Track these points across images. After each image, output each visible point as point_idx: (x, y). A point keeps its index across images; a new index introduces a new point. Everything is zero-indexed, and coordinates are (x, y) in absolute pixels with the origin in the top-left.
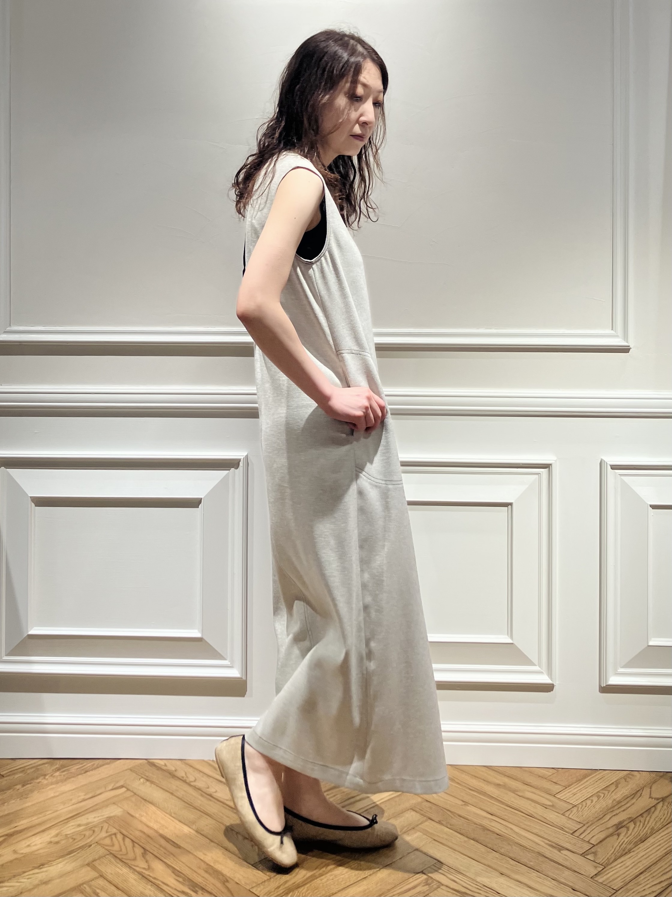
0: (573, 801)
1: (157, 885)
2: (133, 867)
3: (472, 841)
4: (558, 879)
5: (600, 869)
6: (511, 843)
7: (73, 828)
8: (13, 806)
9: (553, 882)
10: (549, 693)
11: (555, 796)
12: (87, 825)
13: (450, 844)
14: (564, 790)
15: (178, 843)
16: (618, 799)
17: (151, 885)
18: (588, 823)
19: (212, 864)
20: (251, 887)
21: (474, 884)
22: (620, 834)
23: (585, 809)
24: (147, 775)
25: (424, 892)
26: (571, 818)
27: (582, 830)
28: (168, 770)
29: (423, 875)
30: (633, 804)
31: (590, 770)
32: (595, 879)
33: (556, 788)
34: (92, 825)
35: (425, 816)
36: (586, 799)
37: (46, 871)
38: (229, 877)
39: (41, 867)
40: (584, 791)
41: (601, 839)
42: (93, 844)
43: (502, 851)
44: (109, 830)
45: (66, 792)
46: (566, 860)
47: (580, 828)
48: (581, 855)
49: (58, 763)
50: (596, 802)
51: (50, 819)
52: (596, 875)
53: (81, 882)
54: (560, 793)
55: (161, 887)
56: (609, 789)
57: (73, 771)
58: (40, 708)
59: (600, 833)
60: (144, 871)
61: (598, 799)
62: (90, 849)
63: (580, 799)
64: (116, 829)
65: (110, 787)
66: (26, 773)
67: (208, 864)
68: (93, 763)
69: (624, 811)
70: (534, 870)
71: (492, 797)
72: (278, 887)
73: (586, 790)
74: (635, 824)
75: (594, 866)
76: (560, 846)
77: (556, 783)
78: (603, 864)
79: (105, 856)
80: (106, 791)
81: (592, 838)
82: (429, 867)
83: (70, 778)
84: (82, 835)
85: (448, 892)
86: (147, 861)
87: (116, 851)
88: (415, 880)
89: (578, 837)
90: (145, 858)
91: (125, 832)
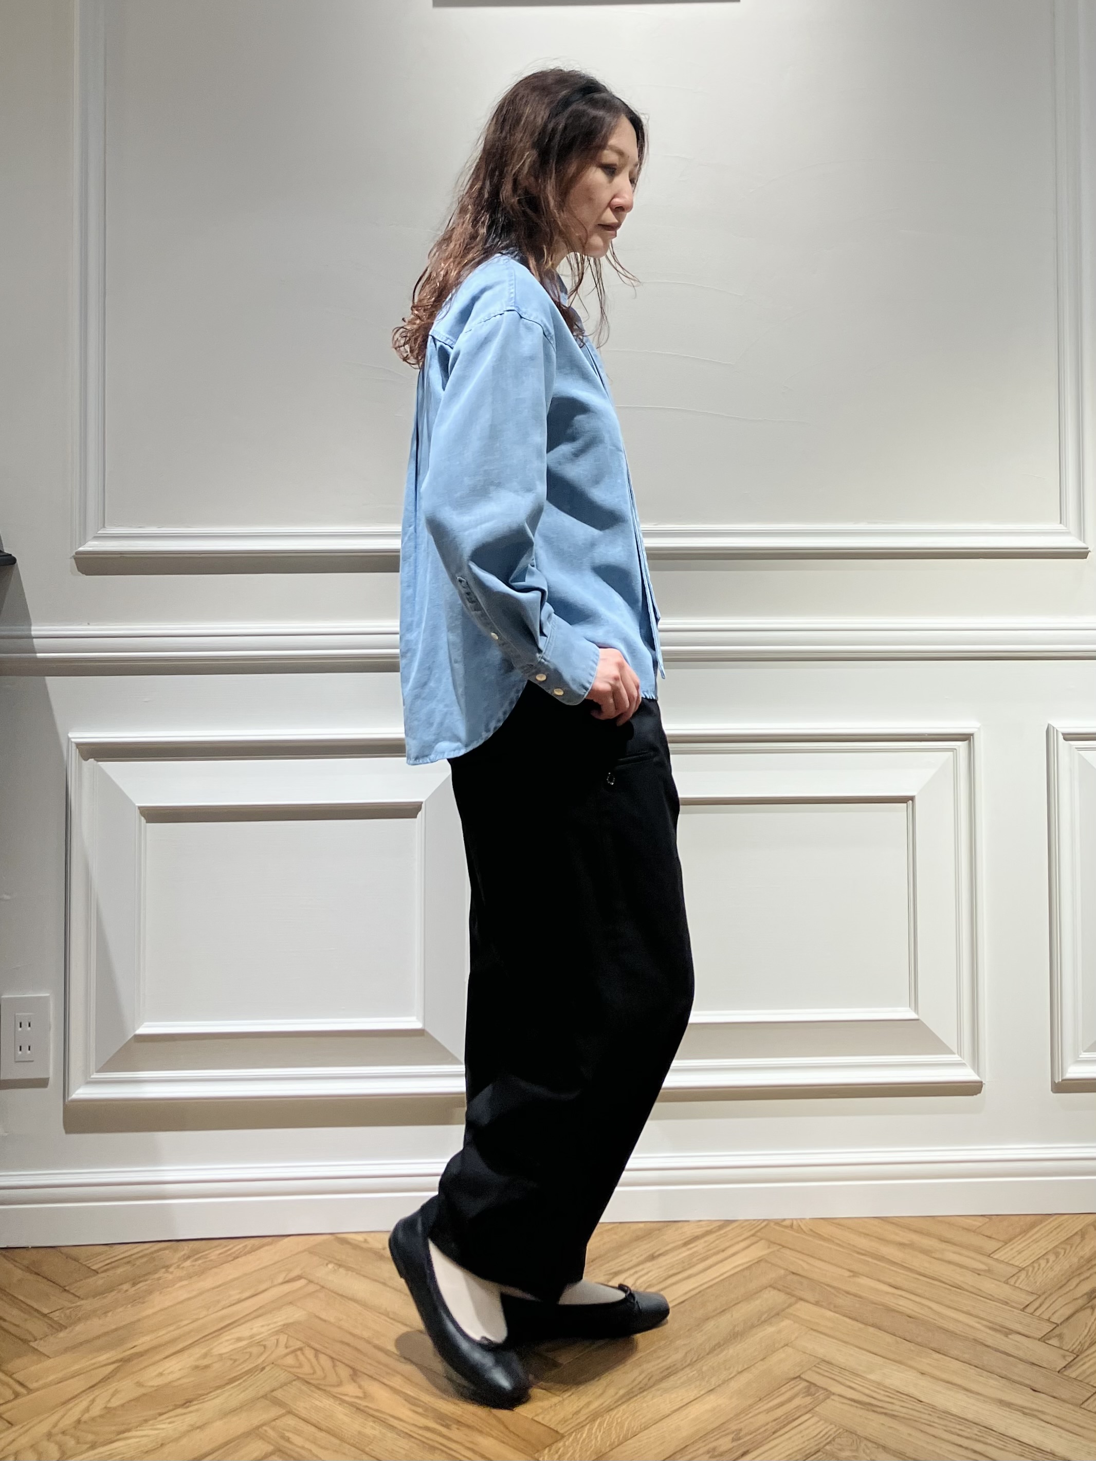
0: (1018, 1262)
1: (382, 1419)
2: (338, 1396)
3: (871, 1329)
4: (1008, 1376)
5: (1070, 1359)
6: (930, 1327)
7: (230, 1344)
8: (121, 1316)
9: (1004, 1381)
10: (975, 1097)
11: (991, 1256)
12: (251, 1338)
14: (1003, 1246)
16: (1086, 1257)
17: (374, 1422)
18: (1044, 1293)
21: (881, 1389)
23: (1037, 1274)
24: (338, 1258)
25: (806, 1406)
26: (1018, 1287)
27: (1037, 1304)
28: (368, 1249)
29: (802, 1381)
31: (1040, 1216)
32: (1065, 1373)
33: (991, 1245)
34: (260, 1338)
35: (792, 1295)
36: (1038, 1259)
37: (200, 1409)
39: (188, 1404)
40: (1034, 1247)
41: (1067, 1317)
42: (268, 1365)
43: (919, 1340)
44: (290, 1343)
45: (208, 1290)
46: (1019, 1348)
47: (1034, 1301)
48: (1039, 1340)
49: (187, 1247)
50: (1054, 1261)
51: (190, 1332)
52: (1064, 1367)
53: (259, 1424)
54: (998, 1251)
55: (389, 1422)
56: (1071, 1243)
57: (212, 1258)
59: (1067, 1305)
60: (357, 1401)
61: (1057, 1257)
62: (266, 1373)
63: (1030, 1259)
64: (300, 1341)
65: (279, 1280)
66: (134, 1265)
70: (971, 1365)
71: (894, 1263)
73: (1038, 1244)
75: (1061, 1355)
76: (1007, 1329)
77: (990, 1237)
78: (1075, 1352)
79: (290, 1382)
80: (275, 1286)
81: (1053, 1314)
82: (810, 1369)
83: (211, 1269)
84: (246, 1353)
85: (843, 1403)
86: (360, 1387)
87: (307, 1374)
88: (792, 1389)
89: (1033, 1314)
90: (355, 1381)
91: (317, 1346)
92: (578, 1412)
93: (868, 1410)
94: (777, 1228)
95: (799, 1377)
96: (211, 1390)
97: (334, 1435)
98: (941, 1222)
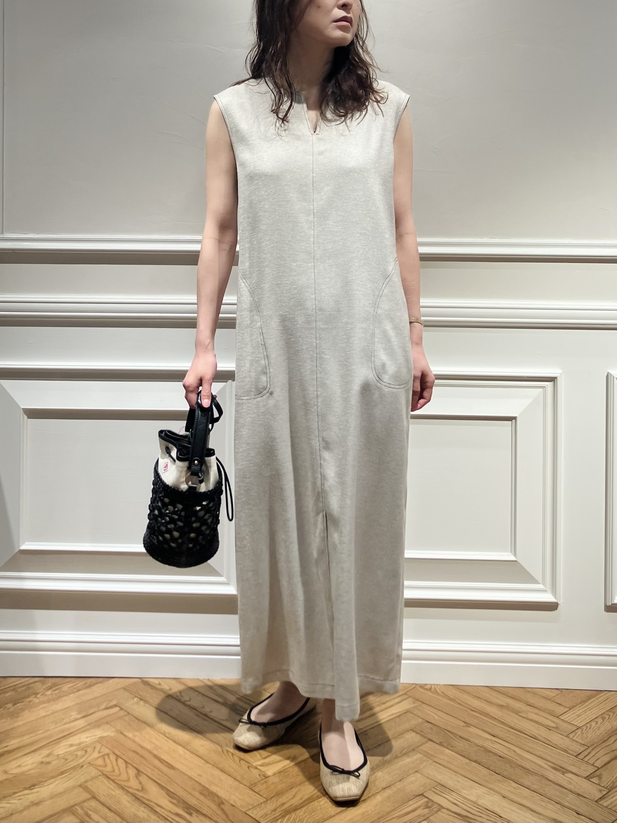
0: (577, 722)
1: (151, 807)
2: (126, 788)
3: (474, 763)
4: (562, 802)
5: (604, 793)
6: (513, 765)
7: (65, 748)
8: (3, 725)
9: (557, 806)
10: (553, 612)
11: (559, 717)
12: (79, 745)
13: (452, 767)
14: (568, 711)
15: (173, 764)
17: (145, 807)
18: (592, 745)
19: (207, 786)
20: (246, 809)
21: (475, 807)
23: (589, 731)
24: (141, 694)
25: (424, 815)
26: (574, 740)
27: (586, 753)
28: (162, 689)
29: (423, 797)
31: (595, 691)
32: (600, 803)
33: (559, 710)
34: (84, 745)
35: (425, 737)
36: (590, 721)
37: (38, 792)
38: (224, 799)
39: (32, 787)
40: (590, 712)
41: (605, 762)
42: (86, 764)
43: (505, 773)
44: (102, 750)
45: (58, 711)
46: (570, 783)
47: (584, 750)
48: (585, 778)
49: (50, 682)
50: (601, 724)
51: (41, 739)
52: (600, 798)
53: (73, 804)
54: (564, 714)
55: (154, 809)
56: (614, 711)
57: (65, 689)
58: (31, 625)
59: (604, 756)
60: (137, 792)
61: (603, 721)
62: (83, 770)
63: (584, 721)
64: (109, 749)
65: (103, 707)
66: (16, 692)
68: (85, 682)
70: (537, 793)
71: (495, 719)
72: (274, 809)
73: (592, 711)
75: (599, 790)
76: (564, 769)
77: (560, 704)
78: (608, 788)
79: (97, 777)
80: (99, 711)
81: (596, 760)
82: (430, 790)
83: (63, 696)
84: (74, 754)
85: (449, 815)
86: (140, 783)
87: (109, 772)
88: (416, 803)
89: (582, 760)
90: (138, 779)
91: (118, 753)
92: (275, 810)
93: (464, 821)
94: (421, 690)
95: (422, 795)
96: (48, 779)
97: (119, 815)
98: (529, 692)
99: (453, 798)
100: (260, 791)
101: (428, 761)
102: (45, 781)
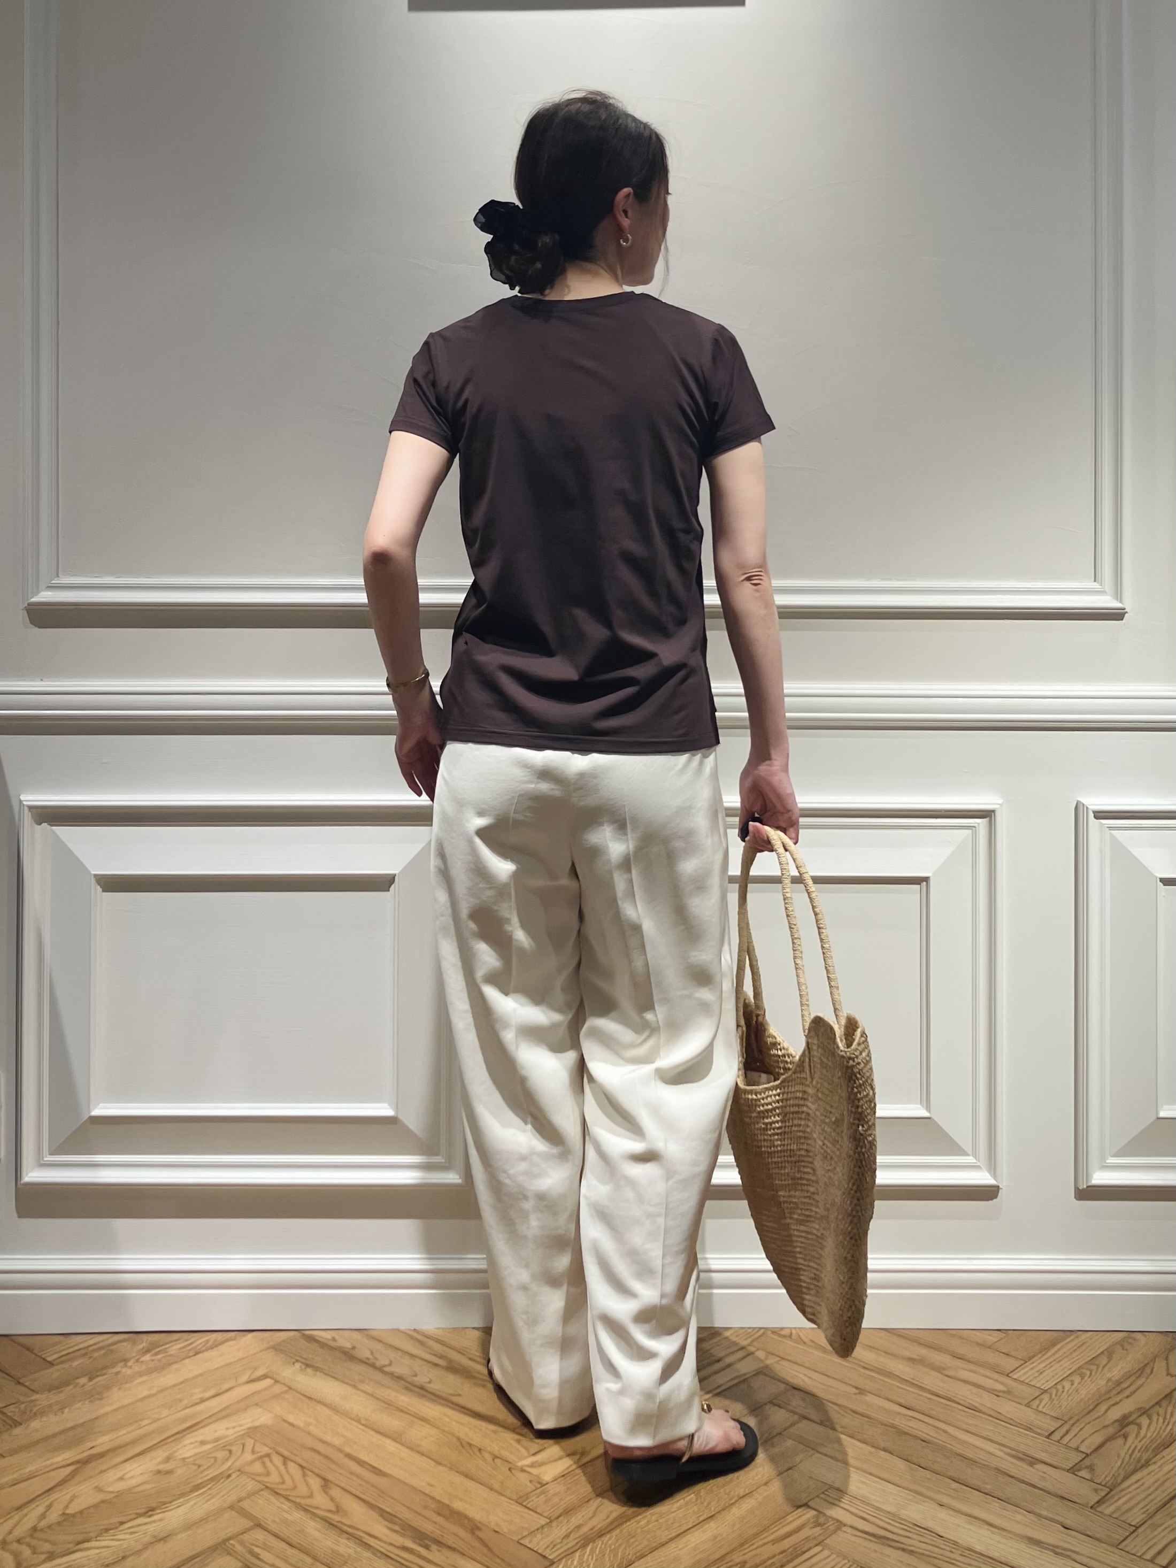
0: (1044, 1382)
1: (358, 1537)
2: (310, 1509)
3: (882, 1453)
4: (1038, 1511)
5: (1102, 1494)
6: (947, 1454)
7: (193, 1448)
8: (79, 1413)
9: (1030, 1516)
10: (992, 1201)
11: (1010, 1375)
12: (215, 1442)
14: (1022, 1364)
15: (382, 1468)
16: (1114, 1379)
17: (348, 1539)
18: (1071, 1418)
19: (447, 1502)
20: (519, 1537)
21: (897, 1522)
22: (1128, 1435)
23: (1062, 1397)
24: (305, 1357)
25: (815, 1538)
26: (1041, 1412)
27: (1063, 1430)
28: (339, 1347)
29: (809, 1510)
30: (1141, 1386)
31: (1060, 1332)
32: (1098, 1509)
34: (225, 1442)
35: (797, 1414)
36: (1061, 1380)
37: (160, 1520)
38: (481, 1523)
39: (150, 1513)
40: (1058, 1365)
41: (1097, 1445)
42: (233, 1472)
43: (936, 1467)
44: (257, 1449)
45: (167, 1388)
46: (1045, 1479)
47: (1059, 1427)
48: (1067, 1471)
49: (145, 1340)
50: (1079, 1384)
51: (150, 1434)
52: (1098, 1502)
53: (225, 1537)
54: (1019, 1369)
55: (366, 1541)
56: (1097, 1362)
57: (172, 1352)
59: (1095, 1434)
60: (330, 1515)
61: (1083, 1379)
62: (231, 1481)
63: (1052, 1381)
64: (267, 1446)
65: (245, 1378)
66: (90, 1358)
67: (439, 1502)
68: (206, 1339)
69: (1128, 1397)
70: (994, 1497)
71: (903, 1381)
73: (1060, 1364)
74: (1150, 1418)
75: (1093, 1489)
76: (1032, 1458)
77: (1007, 1355)
78: (1108, 1485)
79: (257, 1492)
80: (240, 1385)
81: (1082, 1442)
82: (818, 1496)
83: (171, 1364)
84: (211, 1458)
85: (856, 1536)
86: (332, 1499)
87: (275, 1484)
88: (797, 1518)
89: (1058, 1442)
90: (326, 1493)
91: (286, 1453)
92: (567, 1536)
93: (883, 1544)
94: (775, 1337)
95: (806, 1504)
96: (174, 1498)
97: (307, 1553)
98: (954, 1336)
99: (857, 1509)
100: (536, 1508)
101: (806, 1451)
102: (170, 1502)
